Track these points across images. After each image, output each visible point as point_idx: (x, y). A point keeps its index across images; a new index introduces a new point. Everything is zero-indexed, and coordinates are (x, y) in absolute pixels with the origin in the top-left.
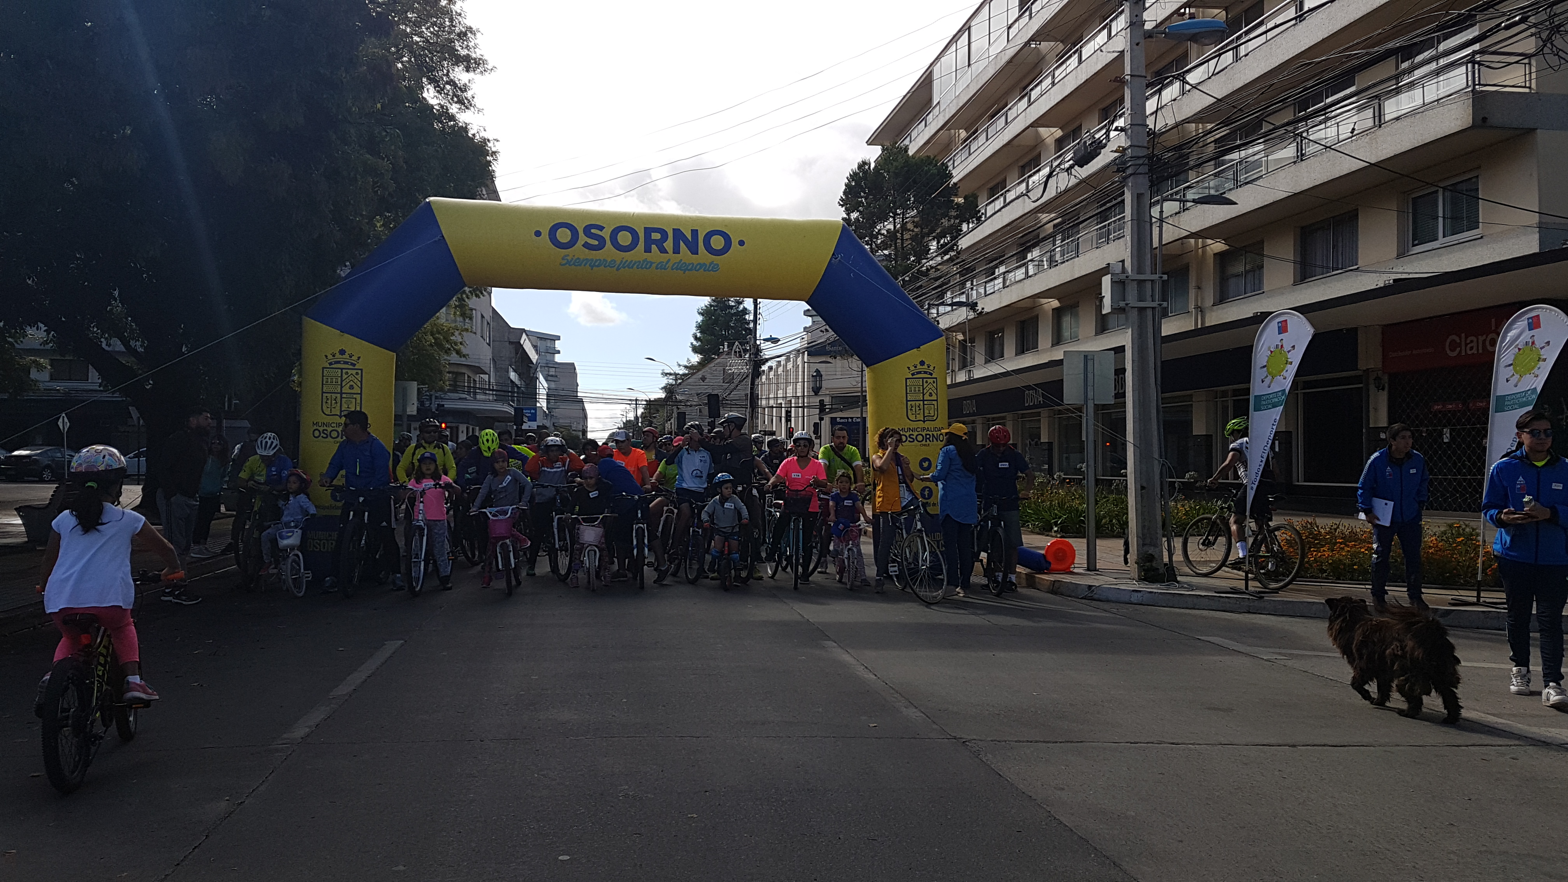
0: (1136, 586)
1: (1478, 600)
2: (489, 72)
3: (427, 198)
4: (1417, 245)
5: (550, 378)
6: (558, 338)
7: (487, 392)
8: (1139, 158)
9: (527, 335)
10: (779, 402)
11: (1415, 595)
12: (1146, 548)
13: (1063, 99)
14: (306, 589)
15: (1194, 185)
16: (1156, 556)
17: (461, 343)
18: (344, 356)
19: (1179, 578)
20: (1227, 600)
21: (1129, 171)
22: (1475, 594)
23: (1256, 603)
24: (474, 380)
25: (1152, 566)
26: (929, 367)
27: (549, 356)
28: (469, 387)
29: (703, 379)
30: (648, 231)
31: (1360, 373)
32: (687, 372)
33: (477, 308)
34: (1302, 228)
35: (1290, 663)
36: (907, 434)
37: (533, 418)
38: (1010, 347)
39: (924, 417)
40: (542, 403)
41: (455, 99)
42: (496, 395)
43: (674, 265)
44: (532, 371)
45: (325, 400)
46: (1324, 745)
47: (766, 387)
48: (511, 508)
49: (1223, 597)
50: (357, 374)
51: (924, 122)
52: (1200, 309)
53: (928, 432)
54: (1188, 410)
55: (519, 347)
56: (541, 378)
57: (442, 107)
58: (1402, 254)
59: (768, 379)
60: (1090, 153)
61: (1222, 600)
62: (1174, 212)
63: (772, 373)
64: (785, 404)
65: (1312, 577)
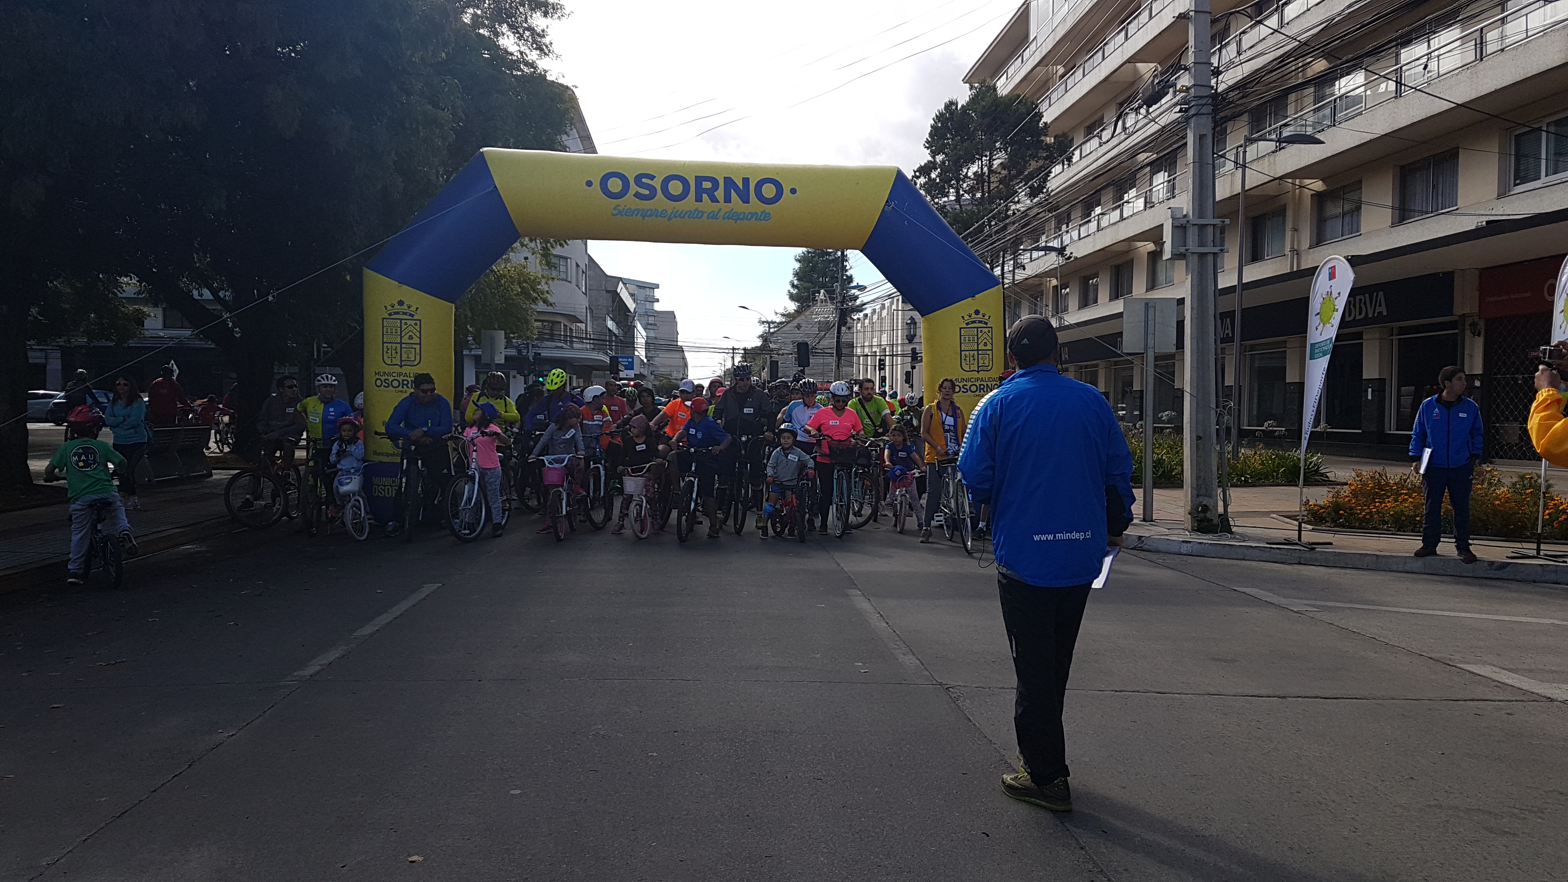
0: (1187, 536)
1: (1538, 553)
2: (566, 17)
3: (481, 148)
4: (1518, 184)
5: (649, 327)
6: (657, 286)
7: (584, 341)
8: (1201, 97)
9: (625, 284)
10: (874, 350)
11: (1463, 547)
12: (1201, 499)
13: (1160, 34)
14: (369, 533)
15: (1292, 122)
16: (1211, 507)
17: (548, 292)
18: (402, 307)
19: (1234, 529)
20: (1278, 551)
21: (1192, 112)
22: (1534, 546)
23: (1308, 555)
24: (571, 329)
25: (1205, 516)
26: (984, 316)
27: (648, 304)
28: (566, 336)
29: (799, 327)
30: (699, 180)
31: (1456, 318)
32: (784, 320)
33: (572, 257)
34: (1402, 167)
35: (1318, 615)
36: (961, 385)
37: (630, 367)
38: (1104, 294)
39: (978, 367)
40: (641, 353)
41: (535, 46)
42: (593, 344)
43: (725, 214)
44: (630, 319)
45: (385, 350)
46: (1315, 697)
47: (861, 335)
48: (568, 456)
49: (1274, 548)
50: (416, 324)
51: (1020, 58)
52: (1296, 252)
53: (982, 383)
54: (1283, 356)
55: (616, 295)
56: (639, 327)
57: (521, 53)
58: (1503, 194)
59: (863, 326)
60: (1157, 92)
61: (1273, 551)
62: (1270, 151)
63: (867, 321)
64: (880, 352)
65: (1372, 529)
